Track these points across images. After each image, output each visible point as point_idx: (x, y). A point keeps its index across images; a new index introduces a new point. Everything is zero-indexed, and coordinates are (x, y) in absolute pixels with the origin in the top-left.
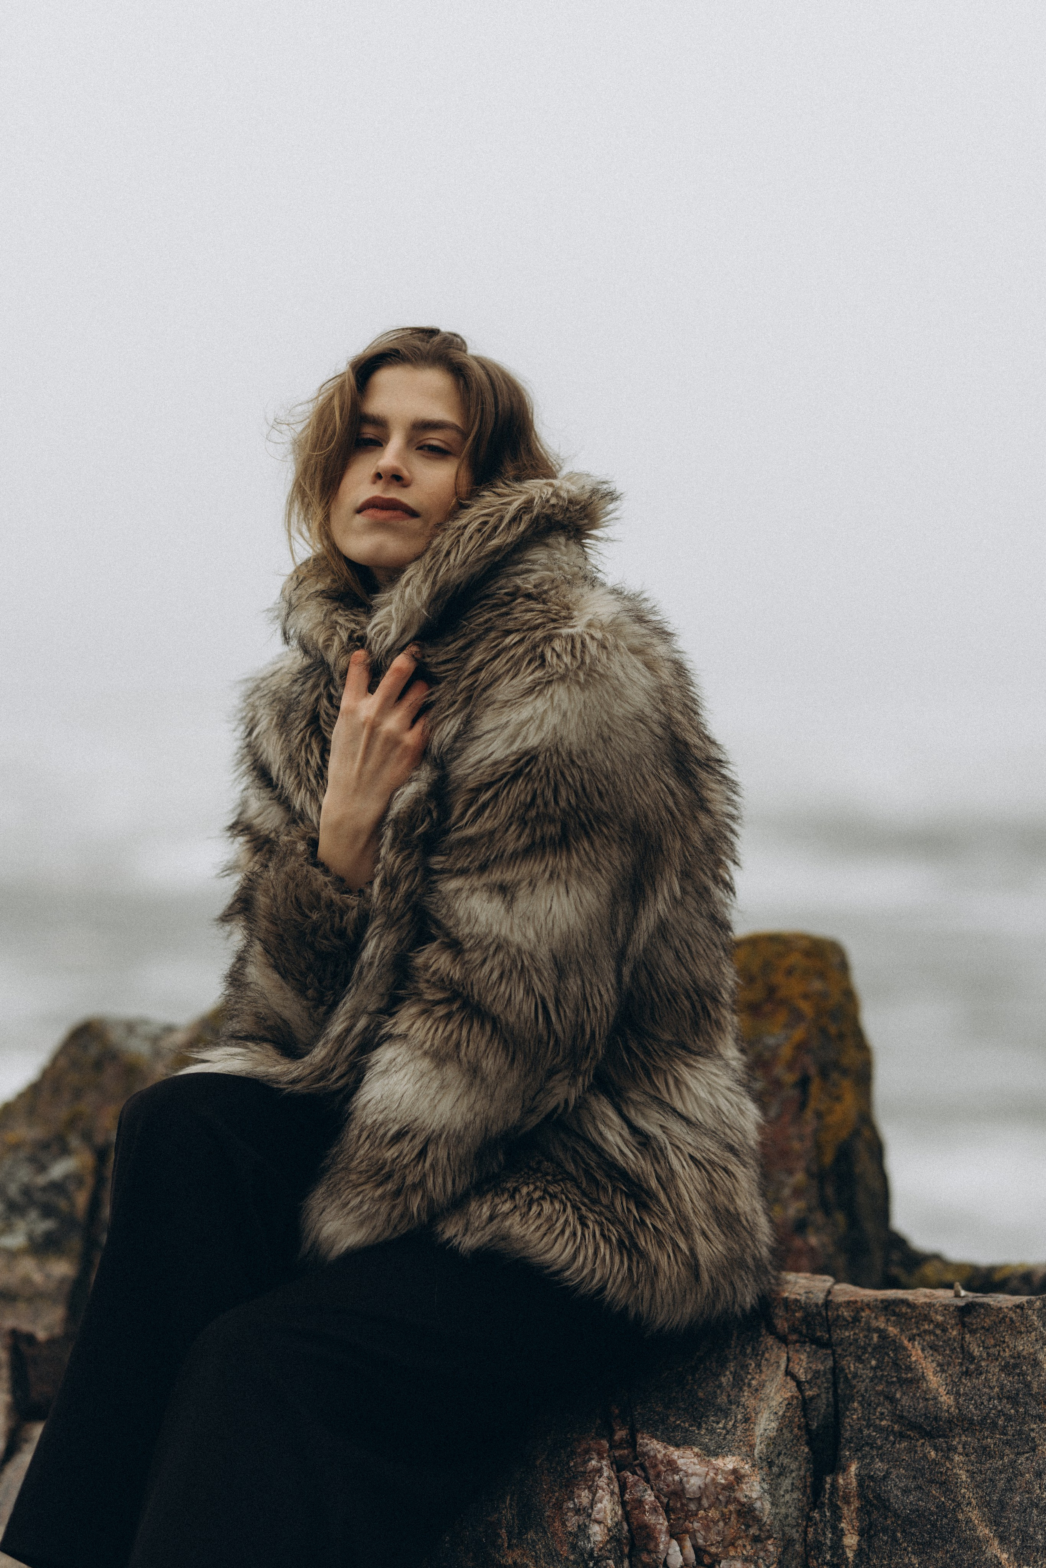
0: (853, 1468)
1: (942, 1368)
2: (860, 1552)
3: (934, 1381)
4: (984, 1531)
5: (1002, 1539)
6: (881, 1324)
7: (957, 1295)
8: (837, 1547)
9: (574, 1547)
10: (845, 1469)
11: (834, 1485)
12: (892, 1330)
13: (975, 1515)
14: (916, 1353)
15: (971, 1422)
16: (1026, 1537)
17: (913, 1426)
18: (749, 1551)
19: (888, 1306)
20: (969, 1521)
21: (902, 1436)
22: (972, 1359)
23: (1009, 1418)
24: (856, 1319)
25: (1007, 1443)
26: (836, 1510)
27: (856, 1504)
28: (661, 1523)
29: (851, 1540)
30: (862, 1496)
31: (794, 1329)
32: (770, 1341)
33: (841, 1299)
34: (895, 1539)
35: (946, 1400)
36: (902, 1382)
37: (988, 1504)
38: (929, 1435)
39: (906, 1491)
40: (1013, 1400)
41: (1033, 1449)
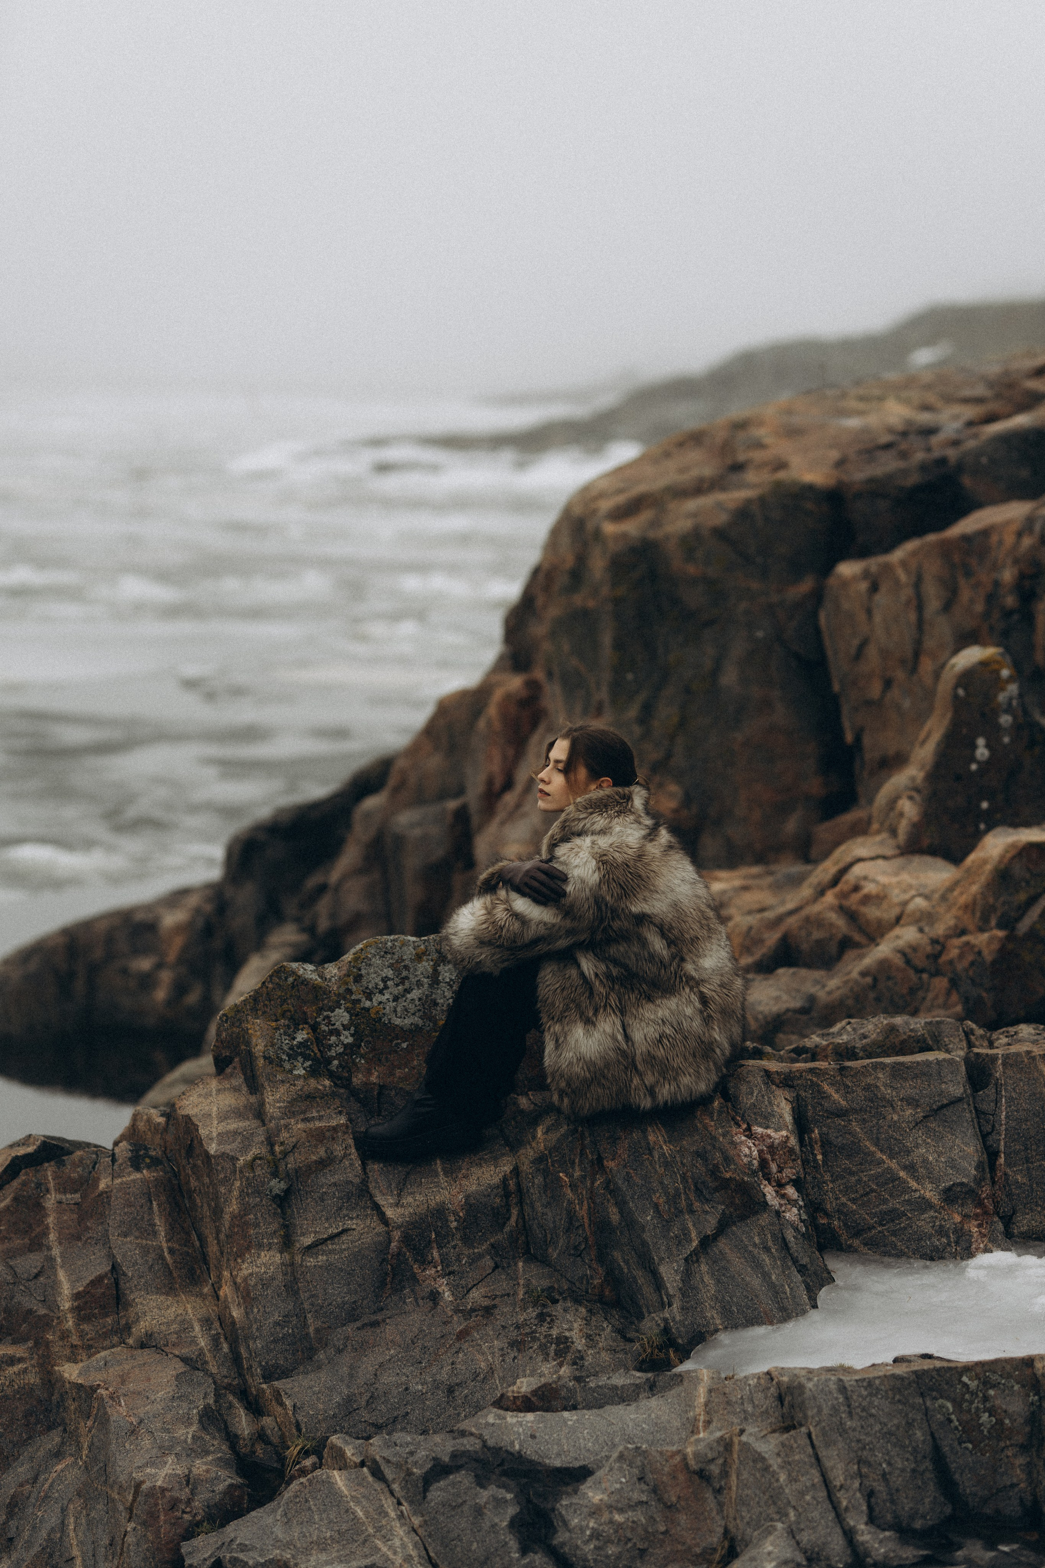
0: (816, 1131)
1: (837, 1091)
2: (823, 1161)
3: (836, 1096)
4: (873, 1149)
5: (881, 1151)
6: (810, 1077)
7: (830, 1064)
8: (815, 1160)
9: (749, 1169)
10: (813, 1132)
11: (810, 1138)
12: (815, 1079)
13: (867, 1143)
14: (826, 1087)
15: (856, 1110)
16: (891, 1150)
17: (832, 1113)
18: (791, 1164)
19: (811, 1070)
20: (866, 1146)
21: (828, 1117)
22: (847, 1086)
23: (871, 1107)
24: (801, 1076)
25: (874, 1116)
26: (812, 1147)
27: (819, 1144)
28: (769, 1157)
29: (820, 1157)
30: (822, 1141)
31: (781, 1082)
32: (774, 1087)
33: (794, 1070)
34: (836, 1156)
35: (844, 1103)
36: (823, 1098)
37: (872, 1139)
38: (838, 1116)
39: (837, 1137)
40: (871, 1101)
41: (884, 1118)
